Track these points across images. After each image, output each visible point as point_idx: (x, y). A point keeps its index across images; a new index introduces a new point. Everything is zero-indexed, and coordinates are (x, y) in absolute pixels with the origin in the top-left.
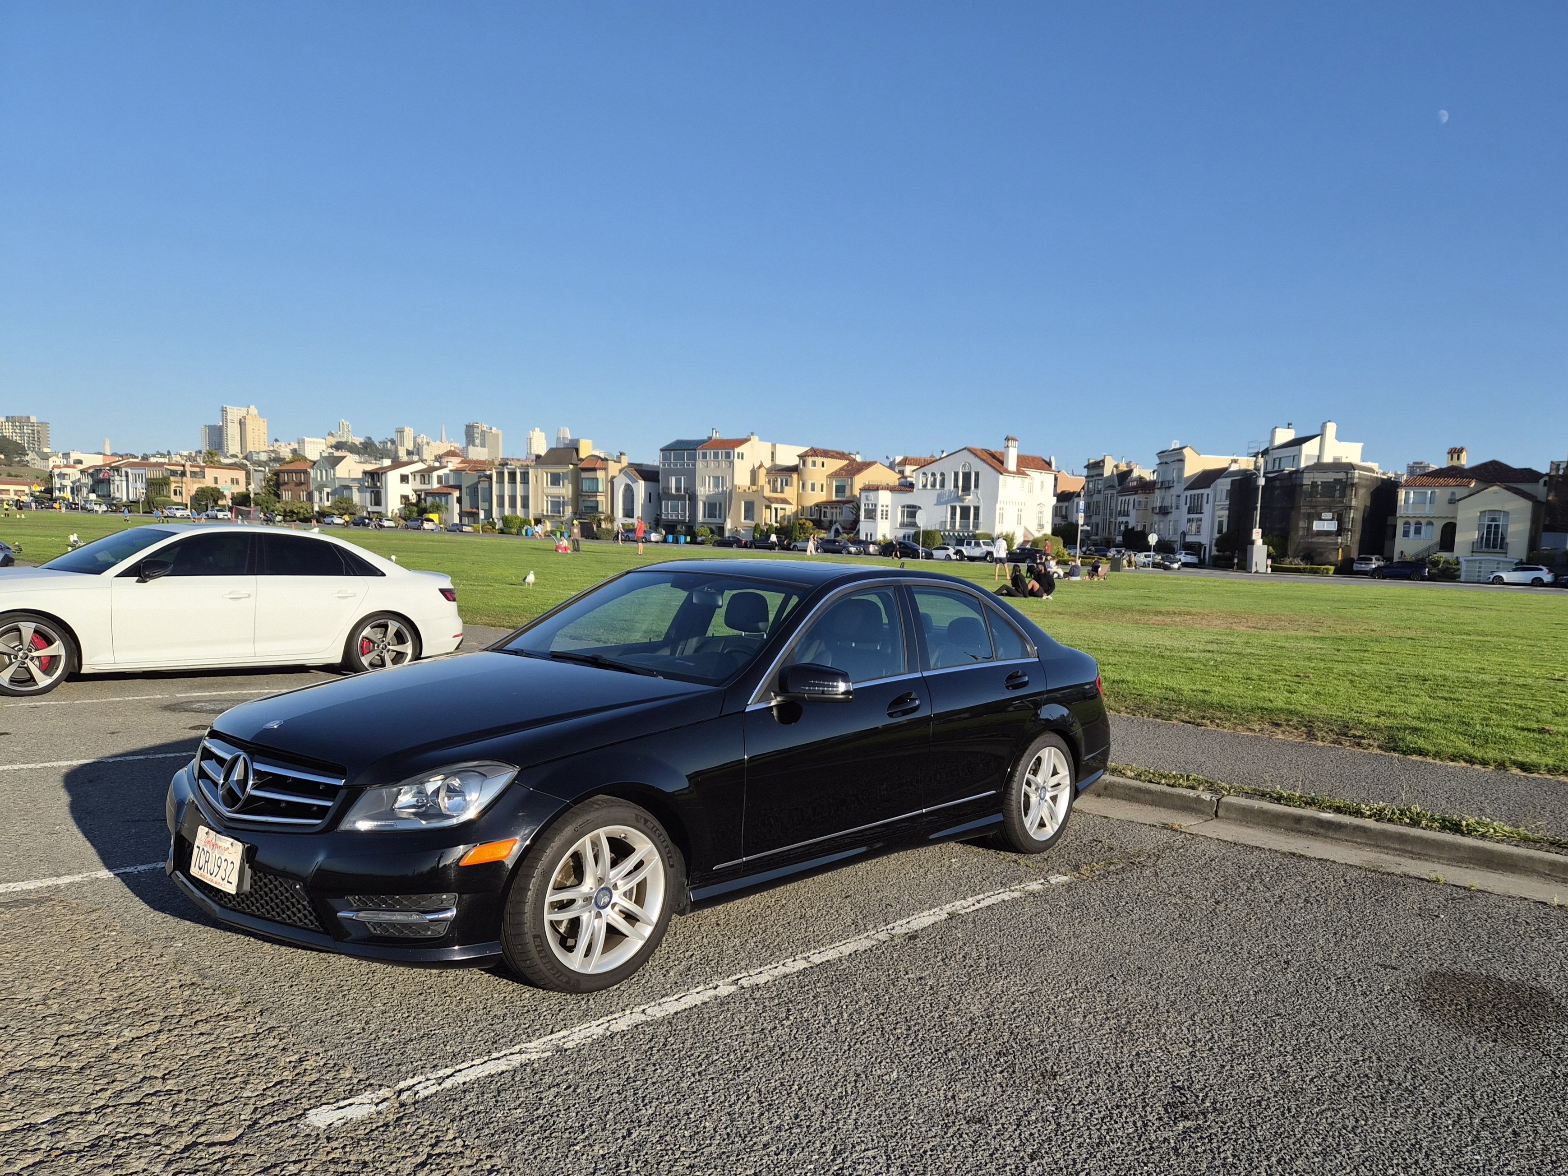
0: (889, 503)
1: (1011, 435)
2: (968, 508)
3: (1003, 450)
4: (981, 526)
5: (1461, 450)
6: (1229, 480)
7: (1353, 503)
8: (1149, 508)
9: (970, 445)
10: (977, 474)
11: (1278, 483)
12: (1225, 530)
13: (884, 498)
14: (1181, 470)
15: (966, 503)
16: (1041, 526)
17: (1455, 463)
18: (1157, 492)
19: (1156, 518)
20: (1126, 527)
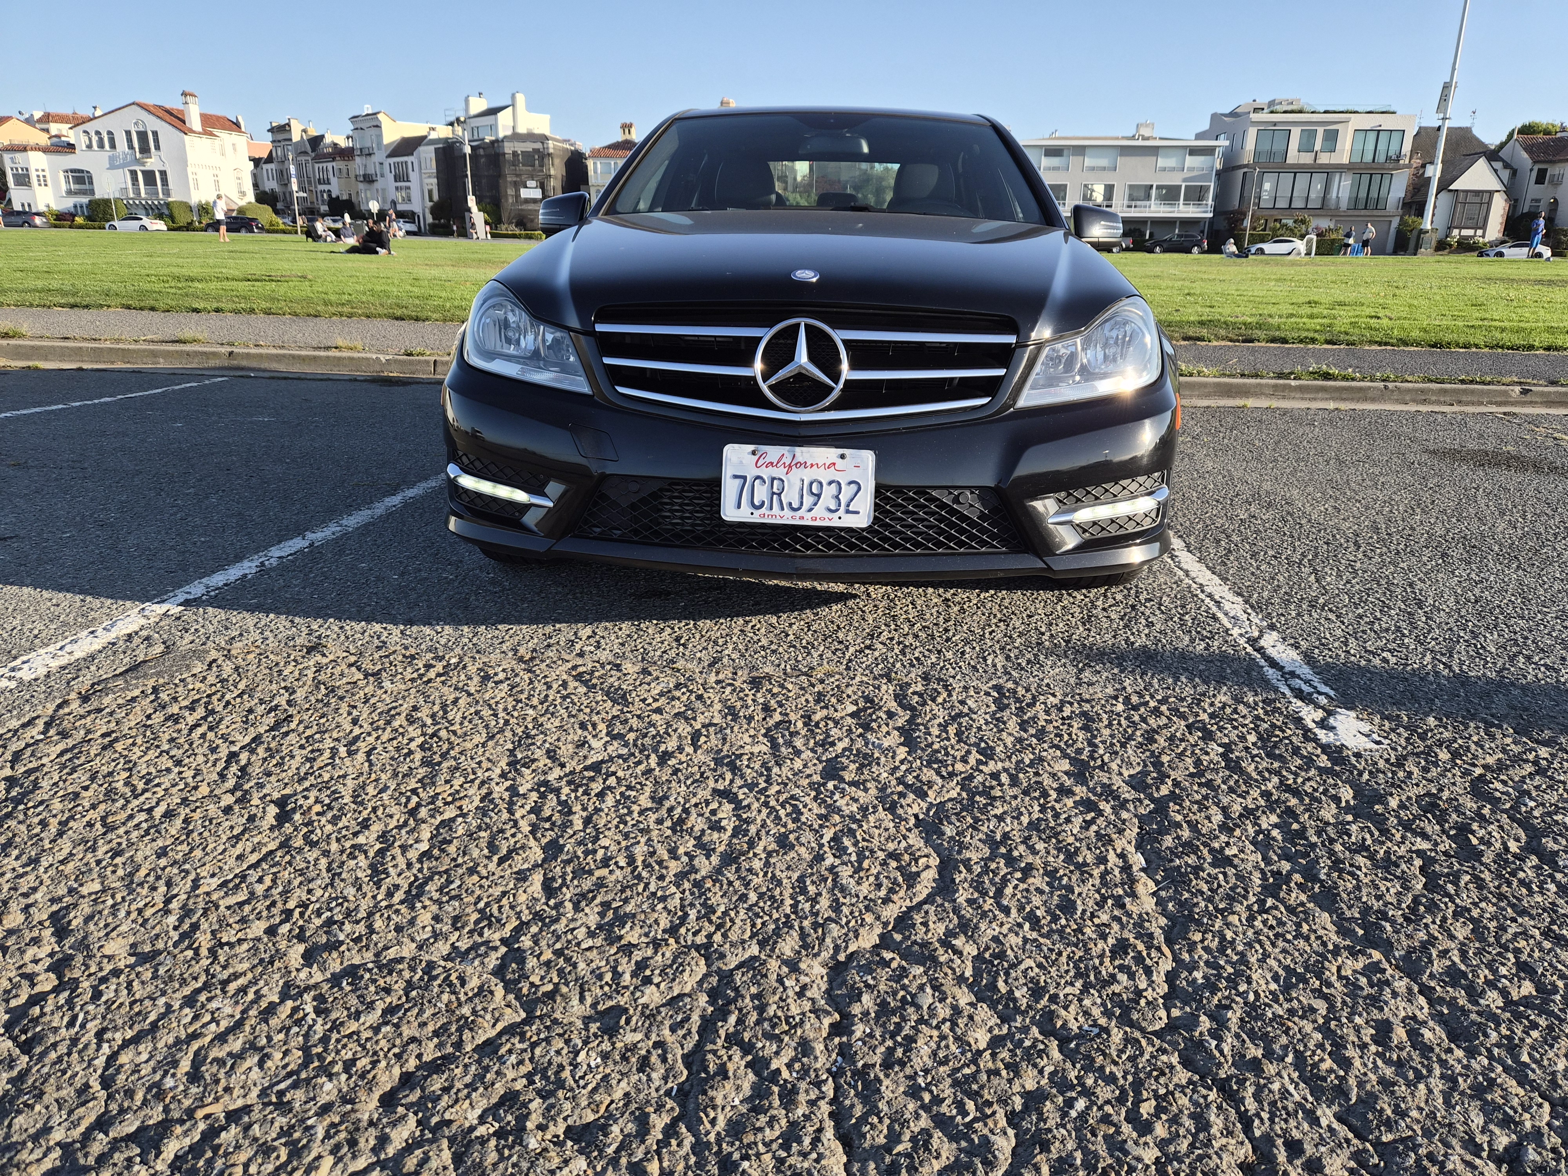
0: (46, 167)
1: (187, 90)
2: (153, 172)
3: (181, 107)
4: (172, 193)
5: (630, 126)
6: (432, 148)
7: (552, 172)
8: (352, 175)
9: (138, 100)
10: (155, 134)
11: (481, 152)
12: (436, 197)
13: (37, 161)
14: (380, 136)
15: (148, 168)
16: (243, 194)
17: (627, 137)
18: (358, 160)
19: (361, 186)
20: (330, 196)
